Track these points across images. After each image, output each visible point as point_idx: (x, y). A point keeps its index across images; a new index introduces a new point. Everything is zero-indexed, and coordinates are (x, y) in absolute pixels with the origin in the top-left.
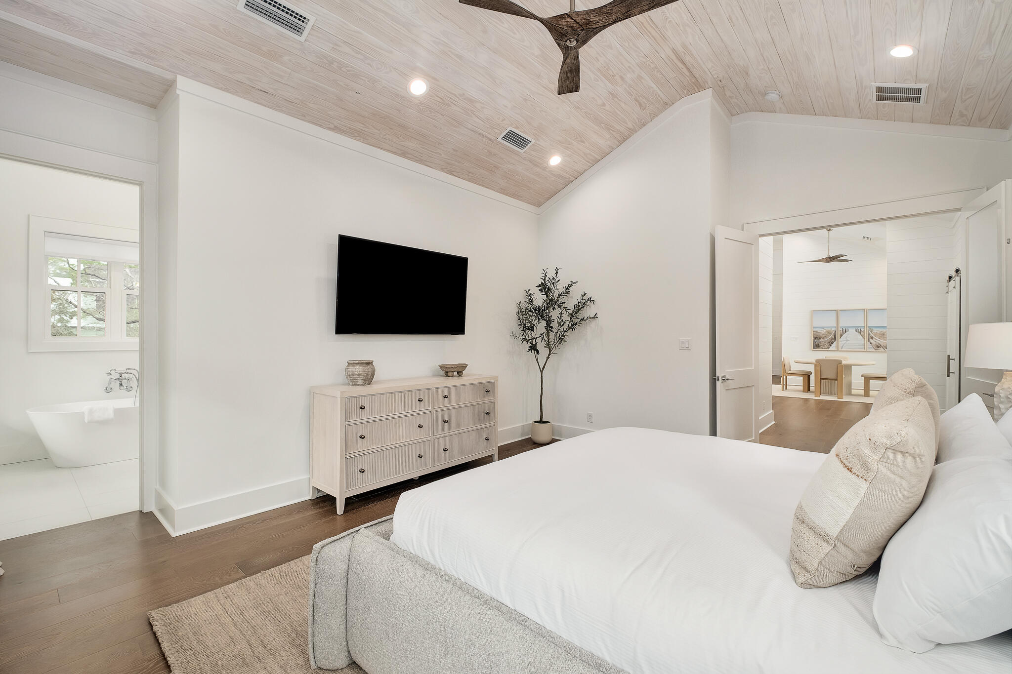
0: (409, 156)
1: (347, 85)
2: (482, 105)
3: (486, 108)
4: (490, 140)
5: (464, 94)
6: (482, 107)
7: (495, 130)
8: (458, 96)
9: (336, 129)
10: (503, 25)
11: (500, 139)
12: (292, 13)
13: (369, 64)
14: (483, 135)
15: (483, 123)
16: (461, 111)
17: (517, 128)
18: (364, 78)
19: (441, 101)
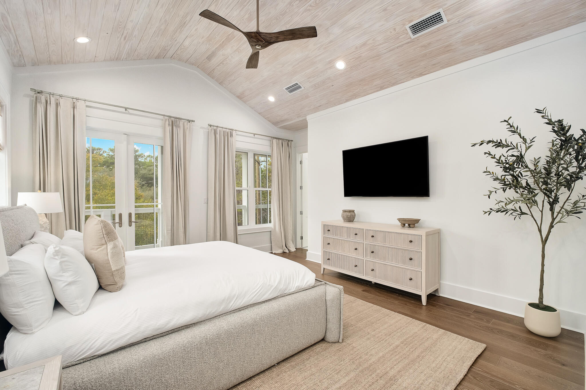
0: (385, 87)
1: (327, 87)
2: (372, 39)
3: (375, 38)
4: (408, 43)
5: (356, 47)
6: (373, 40)
7: (400, 38)
8: (356, 50)
9: (347, 101)
10: (319, 15)
11: (413, 37)
12: (293, 86)
13: (320, 76)
14: (400, 46)
15: (388, 43)
16: (368, 52)
17: (411, 21)
18: (326, 81)
19: (355, 59)
